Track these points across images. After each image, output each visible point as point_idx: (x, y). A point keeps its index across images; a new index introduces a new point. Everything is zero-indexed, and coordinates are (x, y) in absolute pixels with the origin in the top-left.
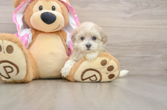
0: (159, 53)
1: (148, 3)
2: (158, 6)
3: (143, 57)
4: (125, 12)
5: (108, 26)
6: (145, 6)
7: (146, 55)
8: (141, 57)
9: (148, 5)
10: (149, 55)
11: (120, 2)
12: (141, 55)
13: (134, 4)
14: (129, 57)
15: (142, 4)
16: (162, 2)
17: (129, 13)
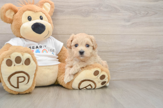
0: (158, 59)
1: (147, 11)
2: (156, 13)
3: (142, 62)
4: (125, 20)
5: (108, 34)
6: (143, 14)
7: (145, 60)
8: (140, 62)
9: (146, 13)
10: (148, 60)
11: (119, 11)
12: (141, 61)
13: (133, 12)
14: (129, 62)
15: (141, 12)
16: (160, 9)
17: (129, 21)
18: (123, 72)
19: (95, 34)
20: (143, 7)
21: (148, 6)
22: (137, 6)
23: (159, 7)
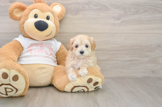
0: (147, 56)
2: (147, 11)
3: (131, 61)
4: (114, 18)
5: (98, 32)
6: (133, 12)
7: (134, 58)
8: (129, 60)
9: (136, 10)
10: (137, 58)
11: (109, 8)
12: (130, 59)
13: (123, 10)
14: (118, 60)
15: (131, 10)
16: (151, 7)
17: (119, 19)
18: (112, 69)
19: (84, 32)
20: (134, 5)
21: (138, 4)
22: (127, 4)
23: (149, 5)
